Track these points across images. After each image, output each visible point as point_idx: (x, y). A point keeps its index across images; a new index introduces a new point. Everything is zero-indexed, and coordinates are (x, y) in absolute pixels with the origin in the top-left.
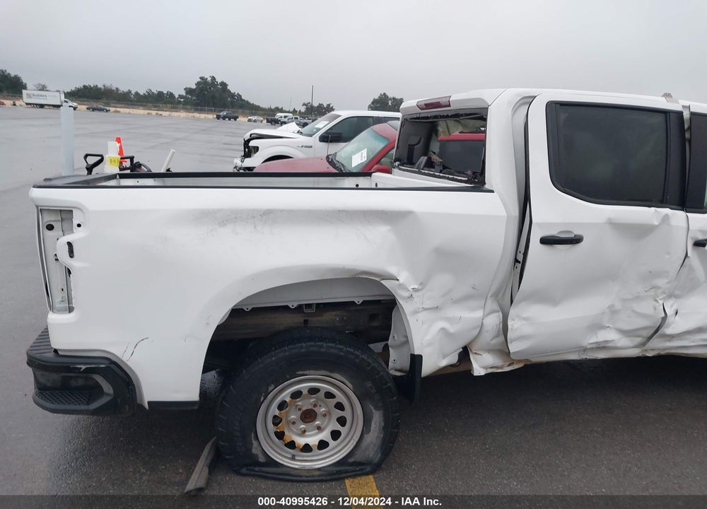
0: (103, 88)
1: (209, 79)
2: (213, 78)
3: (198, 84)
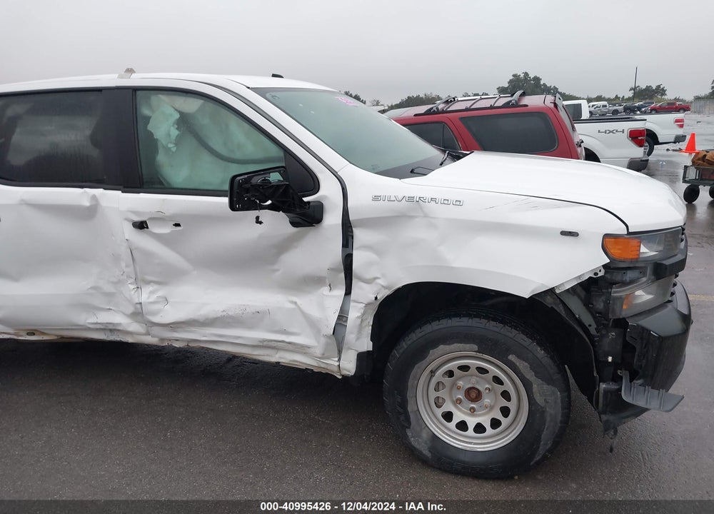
0: (424, 97)
1: (522, 75)
2: (526, 74)
3: (510, 82)
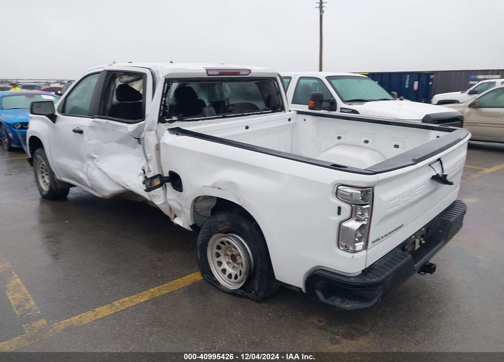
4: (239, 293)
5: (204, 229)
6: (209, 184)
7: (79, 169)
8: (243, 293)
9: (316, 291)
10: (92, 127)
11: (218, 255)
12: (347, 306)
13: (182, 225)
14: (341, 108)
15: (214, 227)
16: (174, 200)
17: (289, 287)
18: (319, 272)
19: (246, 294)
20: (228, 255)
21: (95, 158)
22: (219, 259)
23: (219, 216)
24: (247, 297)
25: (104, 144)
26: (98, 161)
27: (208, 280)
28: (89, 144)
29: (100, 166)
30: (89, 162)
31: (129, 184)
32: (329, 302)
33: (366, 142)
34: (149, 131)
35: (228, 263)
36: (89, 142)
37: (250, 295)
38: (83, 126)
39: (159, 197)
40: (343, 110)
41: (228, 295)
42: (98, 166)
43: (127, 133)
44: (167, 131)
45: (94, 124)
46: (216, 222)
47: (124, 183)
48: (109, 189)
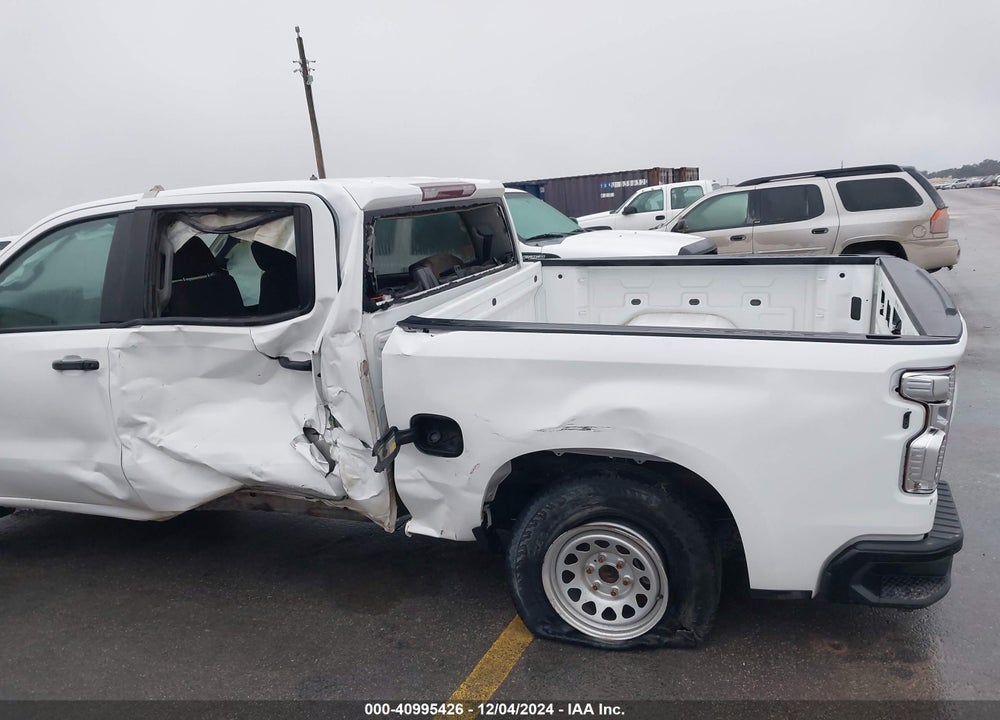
4: (653, 642)
5: (528, 526)
6: (555, 424)
7: (76, 463)
8: (659, 640)
9: (853, 587)
10: (129, 349)
11: (568, 577)
12: (922, 597)
13: (435, 534)
14: (523, 254)
15: (555, 517)
16: (417, 481)
17: (780, 597)
18: (862, 547)
19: (666, 640)
20: (590, 571)
21: (144, 423)
22: (573, 585)
23: (569, 490)
24: (668, 646)
25: (168, 386)
26: (152, 430)
27: (552, 636)
28: (124, 393)
29: (160, 440)
30: (126, 437)
31: (265, 469)
32: (885, 600)
33: (694, 302)
34: (338, 335)
35: (595, 588)
36: (124, 388)
37: (676, 639)
38: (96, 350)
39: (364, 482)
40: (527, 257)
41: (625, 654)
42: (154, 442)
43: (252, 349)
44: (398, 328)
45: (134, 341)
46: (561, 504)
47: (250, 468)
48: (193, 491)
